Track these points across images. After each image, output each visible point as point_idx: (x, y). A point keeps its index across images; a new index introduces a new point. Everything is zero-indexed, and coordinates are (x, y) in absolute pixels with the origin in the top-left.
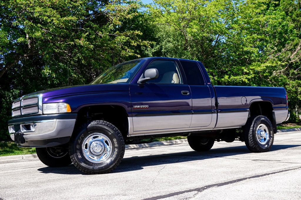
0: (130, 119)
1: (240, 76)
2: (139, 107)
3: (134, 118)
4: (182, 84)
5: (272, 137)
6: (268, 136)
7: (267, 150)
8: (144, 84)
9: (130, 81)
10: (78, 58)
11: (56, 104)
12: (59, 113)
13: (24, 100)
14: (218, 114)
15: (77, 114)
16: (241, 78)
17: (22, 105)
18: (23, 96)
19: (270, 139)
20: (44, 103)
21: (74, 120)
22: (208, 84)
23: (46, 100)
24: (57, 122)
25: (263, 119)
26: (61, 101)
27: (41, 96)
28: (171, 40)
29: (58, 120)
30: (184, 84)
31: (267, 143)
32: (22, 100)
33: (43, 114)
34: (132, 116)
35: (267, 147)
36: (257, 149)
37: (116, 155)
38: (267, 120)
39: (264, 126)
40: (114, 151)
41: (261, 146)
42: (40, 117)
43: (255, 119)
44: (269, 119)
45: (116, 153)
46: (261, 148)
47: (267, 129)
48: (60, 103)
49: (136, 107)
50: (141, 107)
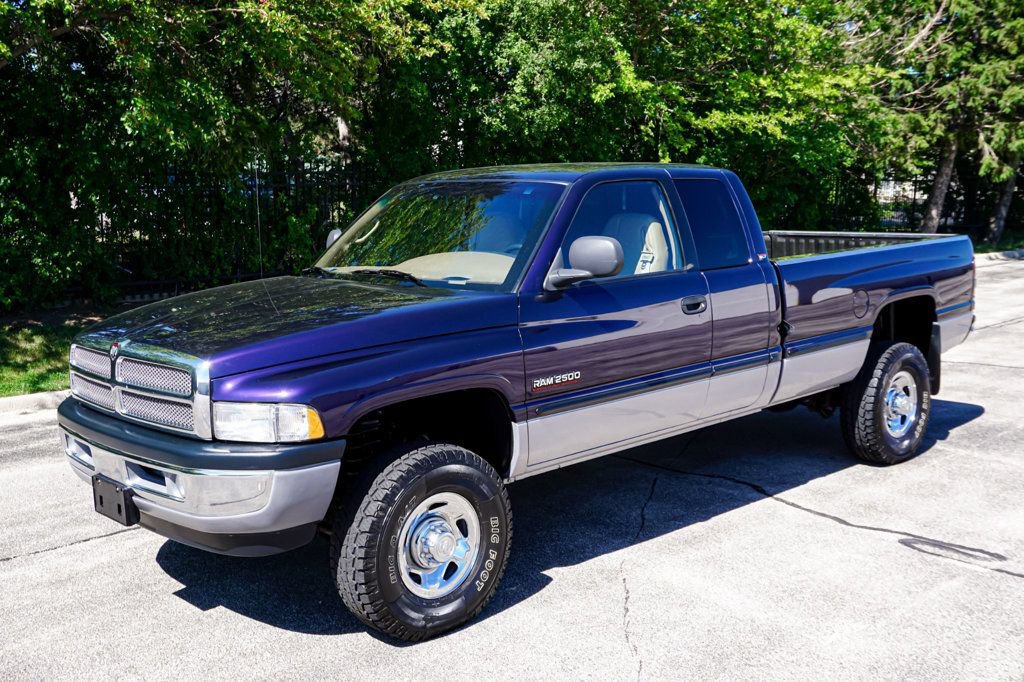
0: (519, 428)
1: (760, 113)
2: (550, 381)
3: (534, 423)
5: (924, 411)
6: (913, 407)
9: (519, 281)
11: (268, 406)
12: (277, 444)
13: (127, 360)
14: (785, 360)
15: (344, 441)
16: (760, 121)
17: (120, 377)
18: (123, 344)
19: (920, 417)
20: (216, 396)
22: (761, 257)
24: (274, 480)
25: (909, 355)
27: (203, 367)
31: (910, 433)
32: (119, 360)
33: (215, 442)
34: (526, 418)
35: (910, 446)
36: (881, 454)
37: (492, 573)
38: (918, 358)
39: (905, 378)
40: (487, 557)
41: (893, 446)
42: (202, 454)
43: (883, 359)
44: (922, 352)
45: (491, 567)
46: (892, 451)
47: (912, 387)
48: (281, 406)
49: (540, 383)
50: (557, 382)
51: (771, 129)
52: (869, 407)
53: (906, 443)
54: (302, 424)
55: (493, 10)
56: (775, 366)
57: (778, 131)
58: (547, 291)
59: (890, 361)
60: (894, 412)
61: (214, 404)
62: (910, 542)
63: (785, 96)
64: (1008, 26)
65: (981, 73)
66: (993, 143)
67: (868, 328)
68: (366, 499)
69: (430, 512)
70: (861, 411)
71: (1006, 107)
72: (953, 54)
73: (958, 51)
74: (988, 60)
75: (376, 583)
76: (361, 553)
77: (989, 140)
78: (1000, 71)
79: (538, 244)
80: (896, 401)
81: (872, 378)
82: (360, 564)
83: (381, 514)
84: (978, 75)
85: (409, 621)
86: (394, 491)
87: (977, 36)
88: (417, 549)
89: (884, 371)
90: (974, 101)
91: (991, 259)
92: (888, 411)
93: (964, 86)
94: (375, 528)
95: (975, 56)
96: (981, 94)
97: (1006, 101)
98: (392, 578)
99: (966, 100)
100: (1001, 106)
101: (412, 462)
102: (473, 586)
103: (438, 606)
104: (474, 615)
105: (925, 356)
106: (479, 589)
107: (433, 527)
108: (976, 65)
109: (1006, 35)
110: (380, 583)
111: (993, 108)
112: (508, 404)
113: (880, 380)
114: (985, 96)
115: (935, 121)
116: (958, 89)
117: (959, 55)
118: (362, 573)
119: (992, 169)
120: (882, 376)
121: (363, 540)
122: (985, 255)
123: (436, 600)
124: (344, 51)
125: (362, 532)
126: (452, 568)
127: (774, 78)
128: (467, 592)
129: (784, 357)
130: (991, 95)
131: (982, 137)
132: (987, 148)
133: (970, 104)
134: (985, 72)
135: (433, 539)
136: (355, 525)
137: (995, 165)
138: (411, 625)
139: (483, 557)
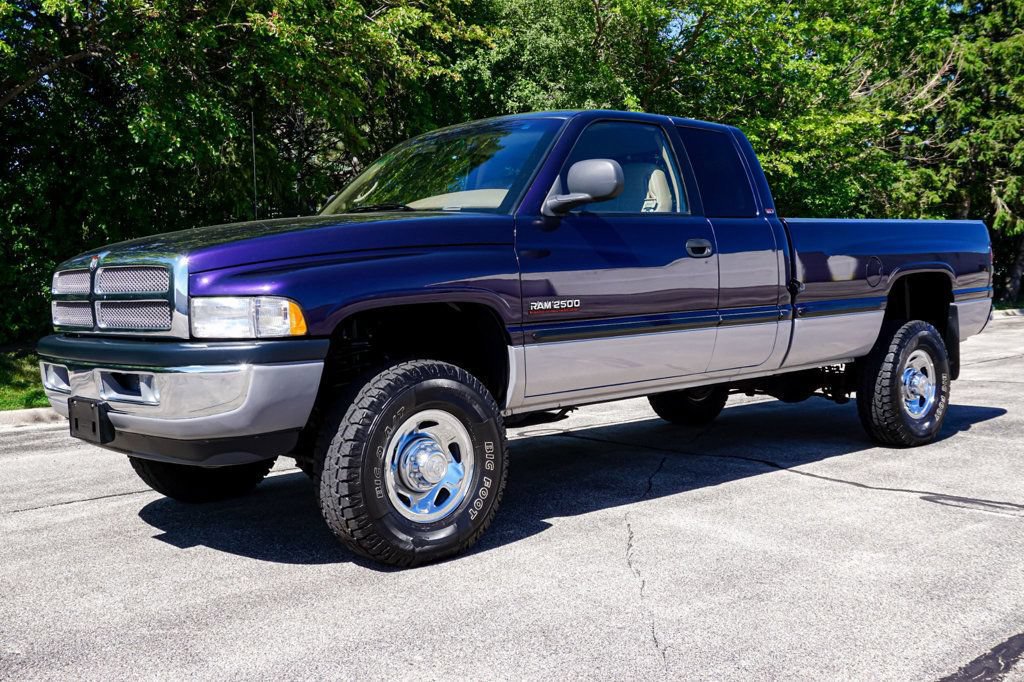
0: (516, 352)
2: (548, 305)
3: (532, 348)
4: (688, 215)
5: (943, 393)
6: (932, 389)
7: (929, 438)
8: (563, 215)
9: (515, 204)
10: (256, 76)
11: (247, 299)
12: (257, 339)
13: (105, 270)
14: (796, 320)
15: (328, 341)
16: (771, 162)
17: (98, 291)
18: (102, 256)
19: (940, 400)
20: (194, 292)
21: (318, 366)
22: (768, 212)
23: (205, 281)
24: (252, 374)
25: (925, 333)
26: (266, 288)
27: (182, 263)
28: (555, 23)
29: (256, 367)
30: (693, 214)
31: (930, 415)
32: (99, 271)
33: (193, 339)
34: (523, 342)
35: (930, 428)
36: (899, 435)
37: (485, 502)
38: (934, 336)
39: (922, 358)
40: (481, 484)
41: (912, 427)
42: (179, 350)
43: (899, 334)
44: (939, 332)
45: (486, 494)
46: (911, 431)
47: (930, 367)
48: (263, 299)
49: (538, 305)
50: (555, 307)
51: (781, 167)
52: (886, 383)
53: (927, 424)
54: (282, 319)
55: (503, 54)
56: (785, 325)
57: (789, 170)
58: (544, 215)
59: (906, 337)
60: (912, 392)
61: (193, 299)
62: (932, 498)
63: (795, 137)
64: (1016, 80)
65: (991, 127)
66: (1005, 197)
67: (881, 299)
68: (352, 407)
69: (420, 431)
70: (877, 388)
71: (1016, 160)
72: (962, 109)
73: (966, 106)
74: (996, 115)
75: (360, 495)
76: (345, 462)
77: (1001, 194)
78: (1009, 124)
79: (535, 171)
80: (914, 380)
81: (888, 353)
82: (344, 475)
83: (367, 421)
84: (987, 129)
85: (395, 543)
86: (381, 399)
87: (986, 95)
88: (406, 470)
89: (900, 346)
90: (985, 155)
91: (1007, 314)
92: (905, 391)
93: (974, 141)
94: (359, 436)
95: (984, 111)
96: (993, 149)
97: (1017, 155)
98: (378, 493)
99: (976, 156)
100: (1013, 159)
101: (400, 372)
102: (465, 513)
103: (429, 531)
104: (468, 547)
105: (943, 337)
106: (472, 518)
107: (423, 446)
108: (985, 120)
109: (1015, 90)
110: (364, 496)
111: (1003, 162)
112: (503, 323)
113: (897, 355)
114: (996, 151)
115: (947, 176)
116: (968, 143)
117: (968, 110)
118: (346, 484)
119: (1006, 222)
120: (899, 350)
121: (347, 448)
122: (1002, 311)
123: (427, 525)
124: (354, 75)
125: (347, 441)
126: (444, 495)
127: (784, 124)
128: (460, 518)
129: (794, 317)
130: (1002, 150)
131: (994, 192)
132: (999, 201)
133: (981, 158)
134: (995, 126)
135: (423, 458)
136: (339, 434)
137: (1008, 218)
138: (397, 547)
139: (477, 484)
